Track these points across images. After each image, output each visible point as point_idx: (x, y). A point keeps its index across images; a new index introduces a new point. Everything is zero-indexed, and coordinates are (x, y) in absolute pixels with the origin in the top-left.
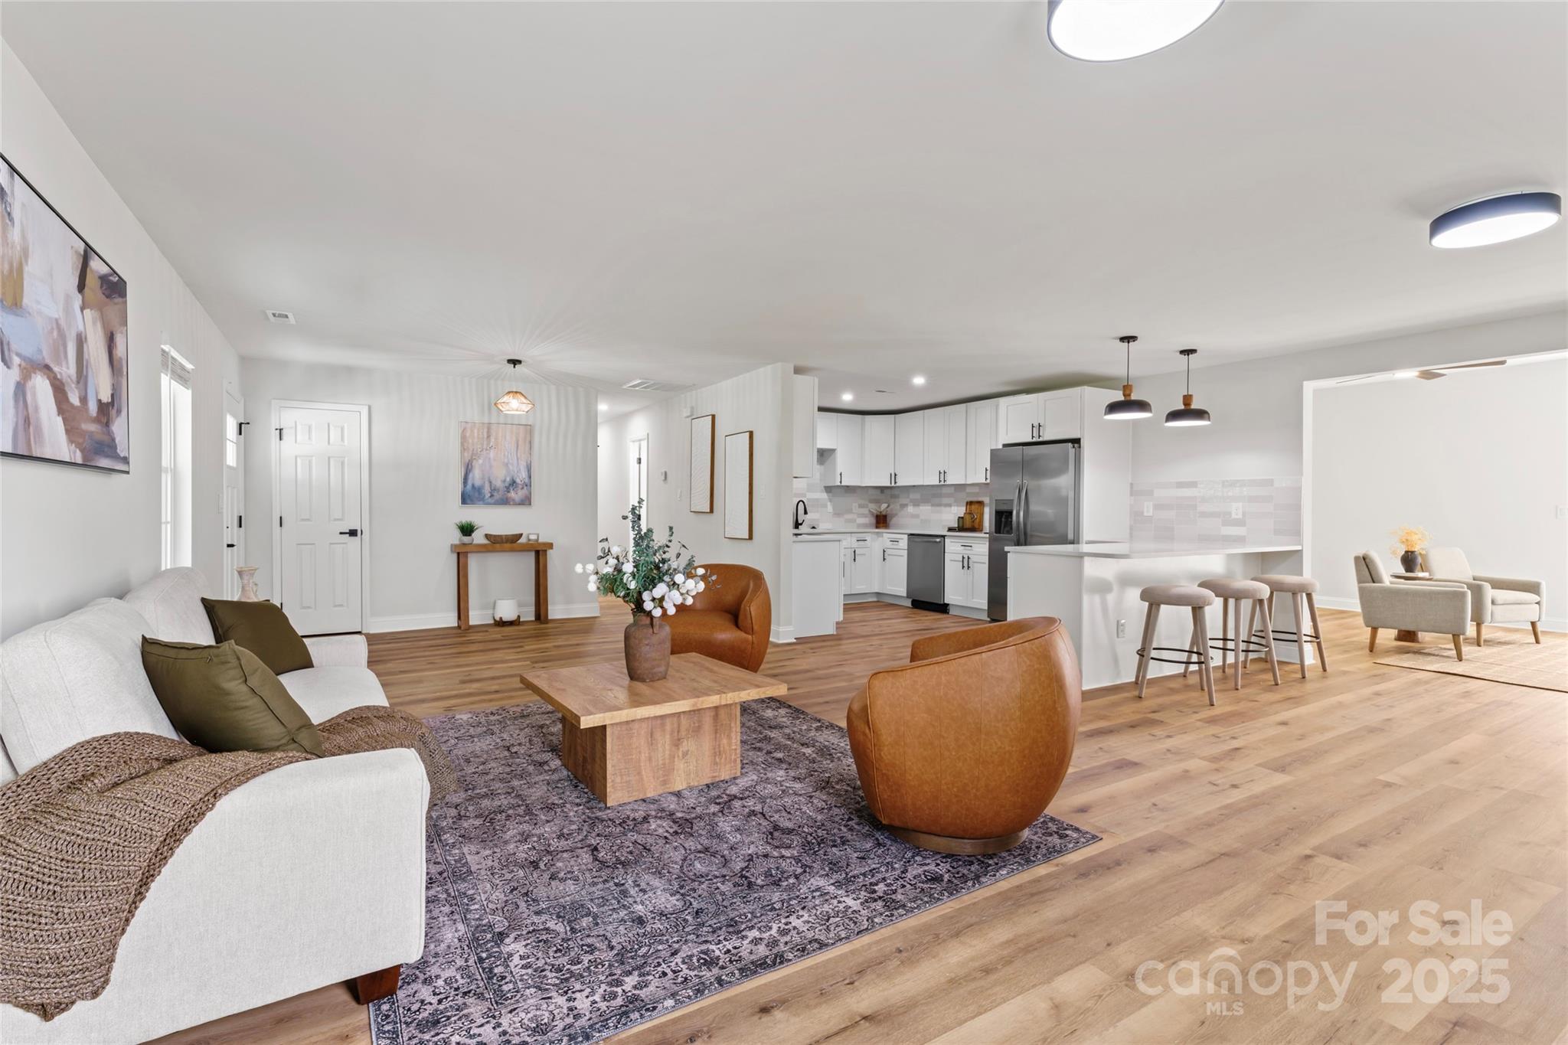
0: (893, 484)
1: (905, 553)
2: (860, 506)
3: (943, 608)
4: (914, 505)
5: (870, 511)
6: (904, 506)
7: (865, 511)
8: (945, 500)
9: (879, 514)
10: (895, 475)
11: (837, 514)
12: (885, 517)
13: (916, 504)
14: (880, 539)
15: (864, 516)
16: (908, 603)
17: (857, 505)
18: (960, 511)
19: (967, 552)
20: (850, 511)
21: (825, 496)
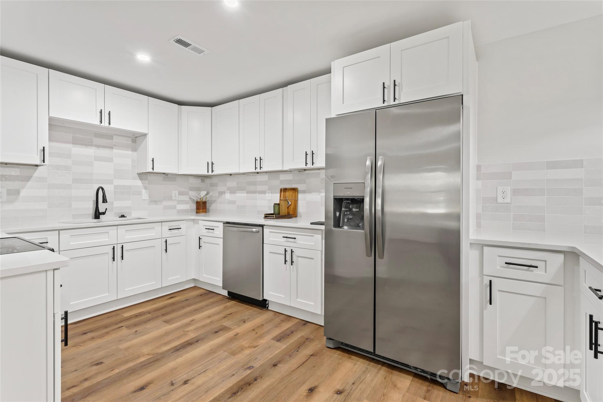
0: (210, 173)
1: (221, 241)
2: (180, 194)
3: (263, 304)
4: (231, 193)
5: (190, 198)
6: (222, 193)
7: (186, 198)
8: (259, 188)
9: (199, 200)
10: (212, 164)
11: (153, 201)
12: (205, 203)
13: (233, 191)
14: (196, 225)
15: (185, 202)
16: (225, 293)
17: (177, 192)
18: (276, 198)
19: (290, 245)
20: (170, 198)
21: (139, 183)
